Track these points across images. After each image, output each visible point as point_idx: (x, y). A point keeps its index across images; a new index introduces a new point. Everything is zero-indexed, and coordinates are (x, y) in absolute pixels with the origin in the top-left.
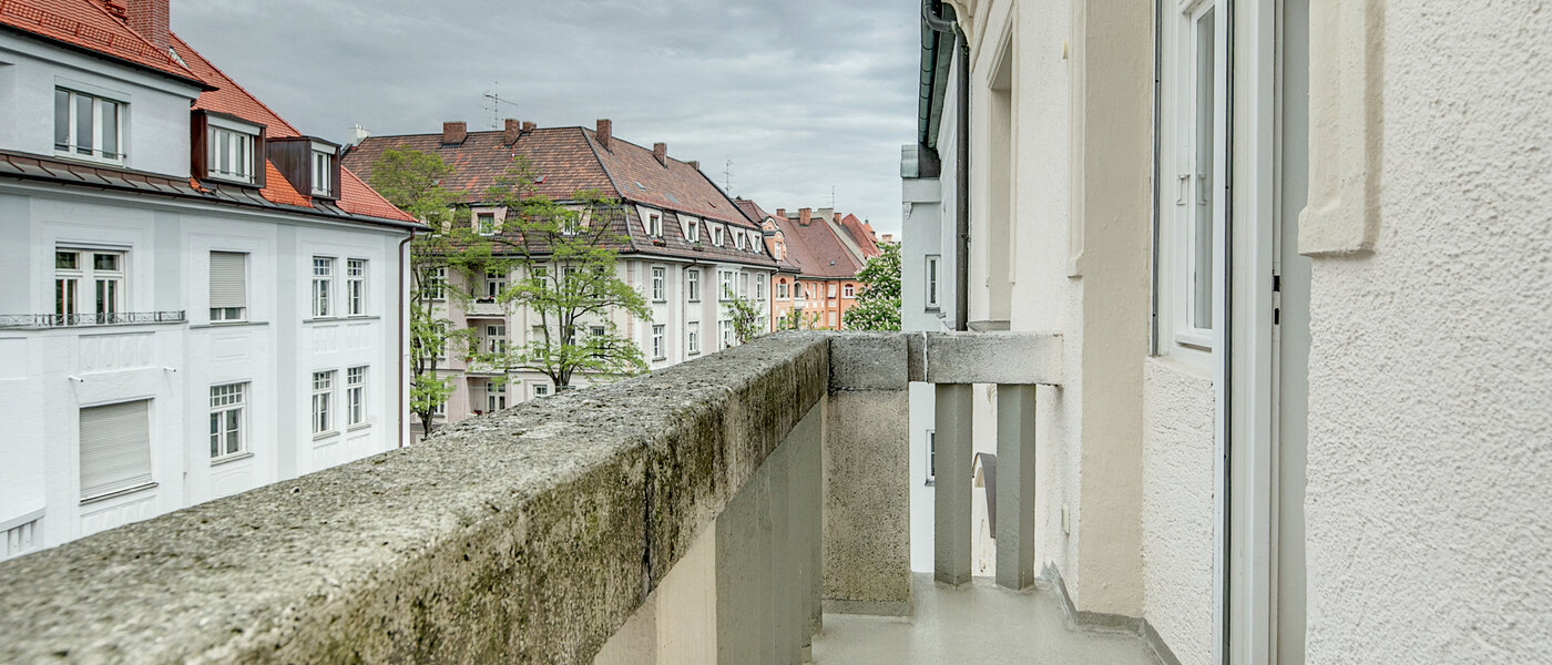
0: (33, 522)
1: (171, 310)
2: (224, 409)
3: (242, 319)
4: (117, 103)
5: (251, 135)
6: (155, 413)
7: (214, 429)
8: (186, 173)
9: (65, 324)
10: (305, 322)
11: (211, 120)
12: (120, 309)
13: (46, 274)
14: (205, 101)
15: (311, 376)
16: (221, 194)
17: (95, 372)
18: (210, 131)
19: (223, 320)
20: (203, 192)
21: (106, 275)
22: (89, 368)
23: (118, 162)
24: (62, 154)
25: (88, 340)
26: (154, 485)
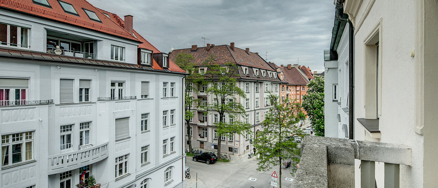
0: (106, 145)
1: (133, 96)
2: (144, 119)
3: (148, 98)
4: (123, 48)
5: (150, 53)
6: (130, 119)
7: (142, 124)
8: (136, 63)
9: (113, 100)
10: (161, 98)
11: (142, 50)
12: (123, 96)
13: (109, 88)
14: (141, 46)
15: (163, 112)
16: (144, 68)
17: (118, 111)
18: (141, 53)
19: (144, 98)
20: (140, 68)
21: (121, 88)
22: (117, 110)
23: (123, 61)
24: (112, 60)
25: (117, 103)
26: (130, 137)
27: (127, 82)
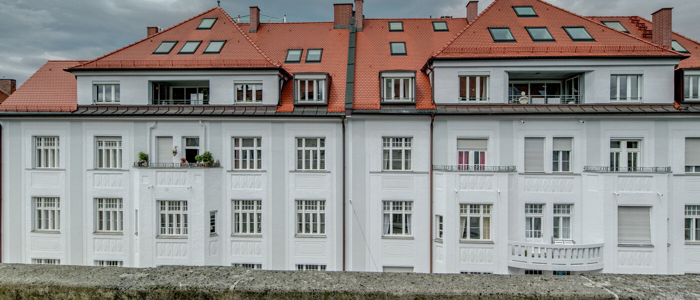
0: (599, 248)
1: (662, 166)
2: (693, 217)
4: (638, 75)
6: (653, 213)
7: (687, 226)
8: (671, 100)
9: (614, 171)
11: (686, 73)
12: (638, 165)
13: (606, 150)
14: (682, 64)
16: (691, 109)
17: (625, 192)
18: (686, 79)
19: (694, 172)
20: (681, 109)
21: (632, 150)
22: (622, 190)
23: (638, 101)
24: (614, 101)
25: (622, 178)
26: (652, 246)
27: (646, 141)
